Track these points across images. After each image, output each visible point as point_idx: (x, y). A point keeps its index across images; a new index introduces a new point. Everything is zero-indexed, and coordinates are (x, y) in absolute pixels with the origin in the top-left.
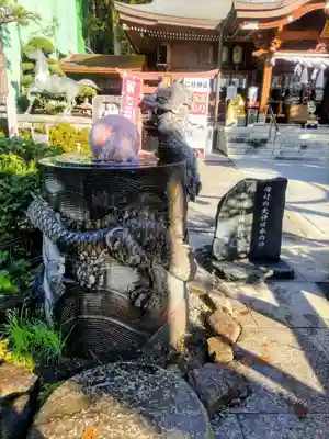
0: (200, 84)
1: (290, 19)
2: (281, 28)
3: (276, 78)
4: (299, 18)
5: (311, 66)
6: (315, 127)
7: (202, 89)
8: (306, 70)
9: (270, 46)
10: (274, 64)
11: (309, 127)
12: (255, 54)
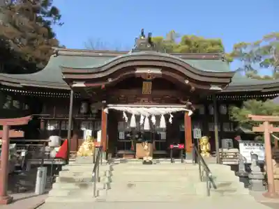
1: (110, 80)
2: (103, 86)
4: (117, 79)
11: (145, 163)
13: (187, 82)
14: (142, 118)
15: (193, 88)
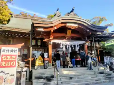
0: (12, 51)
1: (55, 28)
2: (52, 31)
3: (54, 50)
4: (58, 28)
5: (66, 45)
6: (72, 67)
7: (13, 53)
8: (64, 46)
9: (50, 38)
10: (52, 44)
11: (70, 67)
12: (44, 40)
13: (88, 30)
14: (68, 46)
15: (91, 33)
